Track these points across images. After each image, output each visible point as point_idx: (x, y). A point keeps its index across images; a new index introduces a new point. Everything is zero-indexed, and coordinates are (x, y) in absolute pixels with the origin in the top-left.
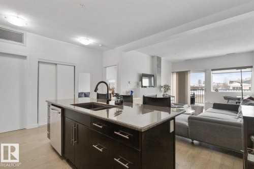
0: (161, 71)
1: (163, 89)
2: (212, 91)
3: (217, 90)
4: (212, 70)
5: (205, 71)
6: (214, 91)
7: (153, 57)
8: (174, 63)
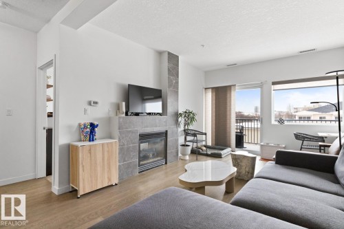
0: (177, 83)
1: (181, 120)
2: (274, 122)
3: (281, 121)
4: (274, 83)
5: (261, 86)
6: (277, 123)
7: (160, 53)
8: (208, 73)
